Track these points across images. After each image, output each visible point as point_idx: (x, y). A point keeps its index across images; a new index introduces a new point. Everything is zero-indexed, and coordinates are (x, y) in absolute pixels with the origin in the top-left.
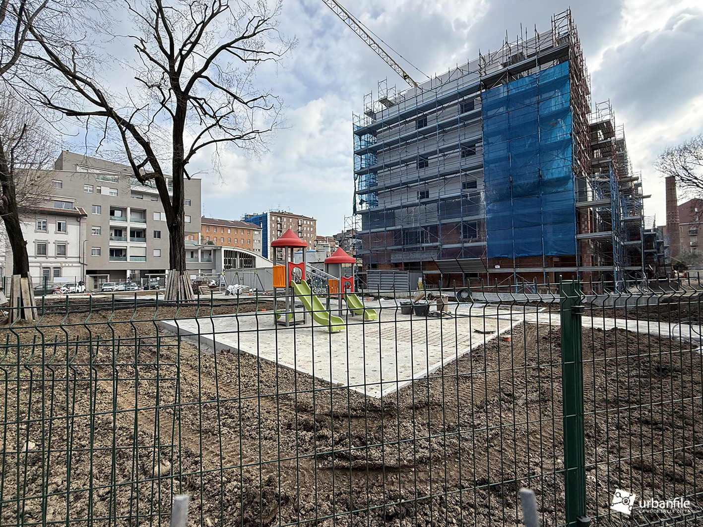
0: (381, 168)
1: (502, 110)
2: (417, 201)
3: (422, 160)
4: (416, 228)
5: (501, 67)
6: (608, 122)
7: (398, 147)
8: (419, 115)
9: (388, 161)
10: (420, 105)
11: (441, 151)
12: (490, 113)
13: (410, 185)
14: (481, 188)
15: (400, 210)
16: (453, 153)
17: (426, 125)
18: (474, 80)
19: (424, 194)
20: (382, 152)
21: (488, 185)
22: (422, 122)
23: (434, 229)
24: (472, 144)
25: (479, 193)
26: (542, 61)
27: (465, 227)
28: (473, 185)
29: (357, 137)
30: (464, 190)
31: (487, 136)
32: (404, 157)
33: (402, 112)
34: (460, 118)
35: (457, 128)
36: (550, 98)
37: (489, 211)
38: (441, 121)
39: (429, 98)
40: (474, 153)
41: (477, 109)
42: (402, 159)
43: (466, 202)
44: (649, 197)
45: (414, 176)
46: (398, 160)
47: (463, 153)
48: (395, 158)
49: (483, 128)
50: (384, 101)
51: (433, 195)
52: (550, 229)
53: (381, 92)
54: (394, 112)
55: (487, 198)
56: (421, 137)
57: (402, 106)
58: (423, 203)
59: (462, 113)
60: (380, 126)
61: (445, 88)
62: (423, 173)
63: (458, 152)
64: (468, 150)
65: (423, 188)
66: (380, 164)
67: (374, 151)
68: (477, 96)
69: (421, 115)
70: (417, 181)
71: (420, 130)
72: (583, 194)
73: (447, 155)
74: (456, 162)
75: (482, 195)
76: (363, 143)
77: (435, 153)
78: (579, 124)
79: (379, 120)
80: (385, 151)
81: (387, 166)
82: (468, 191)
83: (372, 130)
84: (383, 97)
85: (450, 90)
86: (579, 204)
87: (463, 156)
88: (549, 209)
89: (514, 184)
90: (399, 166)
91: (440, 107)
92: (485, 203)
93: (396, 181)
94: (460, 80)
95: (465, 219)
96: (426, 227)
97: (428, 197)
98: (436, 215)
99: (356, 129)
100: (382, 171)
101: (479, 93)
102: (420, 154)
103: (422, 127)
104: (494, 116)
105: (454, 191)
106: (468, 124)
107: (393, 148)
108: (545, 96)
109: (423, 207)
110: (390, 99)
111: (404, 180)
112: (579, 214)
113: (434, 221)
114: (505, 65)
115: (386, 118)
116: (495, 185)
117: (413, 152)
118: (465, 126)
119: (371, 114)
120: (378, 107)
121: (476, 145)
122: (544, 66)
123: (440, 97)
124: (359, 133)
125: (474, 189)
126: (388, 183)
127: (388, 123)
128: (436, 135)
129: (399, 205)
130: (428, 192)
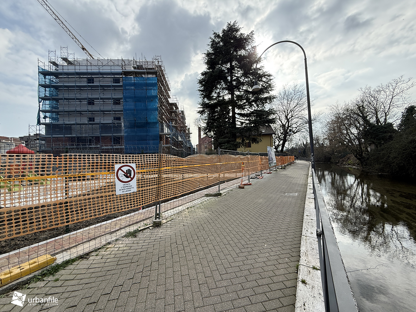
0: (61, 99)
1: (133, 88)
2: (87, 122)
3: (90, 101)
4: (86, 137)
5: (133, 69)
6: (176, 104)
7: (74, 90)
8: (88, 76)
9: (66, 96)
10: (89, 71)
11: (101, 99)
12: (127, 87)
13: (82, 113)
14: (122, 120)
15: (75, 126)
16: (108, 101)
17: (93, 83)
18: (119, 70)
19: (91, 119)
20: (62, 90)
21: (125, 120)
22: (90, 80)
23: (97, 139)
24: (118, 100)
25: (121, 123)
26: (148, 73)
27: (114, 138)
28: (119, 119)
29: (42, 76)
30: (114, 121)
31: (125, 98)
32: (78, 96)
33: (77, 71)
34: (112, 85)
35: (110, 89)
36: (151, 89)
37: (126, 132)
38: (102, 83)
39: (95, 70)
40: (120, 104)
41: (121, 84)
42: (77, 97)
43: (114, 127)
45: (85, 108)
46: (74, 97)
47: (114, 102)
48: (72, 96)
49: (123, 93)
50: (65, 59)
51: (97, 120)
52: (151, 142)
53: (63, 53)
54: (71, 69)
56: (90, 88)
57: (77, 67)
58: (91, 124)
59: (114, 83)
60: (61, 74)
61: (104, 68)
62: (90, 108)
63: (111, 101)
64: (117, 102)
65: (91, 116)
66: (60, 96)
67: (56, 88)
68: (121, 77)
69: (90, 76)
70: (86, 111)
71: (89, 84)
72: (162, 130)
73: (105, 101)
74: (110, 106)
75: (123, 124)
76: (47, 81)
77: (98, 99)
79: (60, 71)
80: (64, 90)
81: (65, 99)
82: (116, 122)
83: (56, 74)
84: (64, 57)
85: (107, 70)
87: (114, 104)
88: (150, 134)
89: (137, 122)
90: (75, 101)
91: (101, 76)
92: (124, 128)
93: (73, 109)
94: (113, 68)
95: (114, 135)
96: (93, 137)
97: (94, 121)
98: (99, 131)
99: (41, 70)
100: (62, 101)
102: (89, 97)
103: (91, 83)
104: (128, 89)
105: (108, 120)
106: (116, 89)
107: (70, 90)
108: (149, 88)
109: (90, 126)
111: (78, 109)
113: (98, 134)
114: (135, 68)
115: (65, 71)
116: (128, 121)
117: (84, 95)
119: (54, 64)
120: (60, 62)
121: (121, 100)
123: (101, 71)
124: (44, 73)
125: (120, 121)
126: (66, 109)
127: (67, 74)
128: (98, 89)
129: (75, 123)
130: (94, 119)
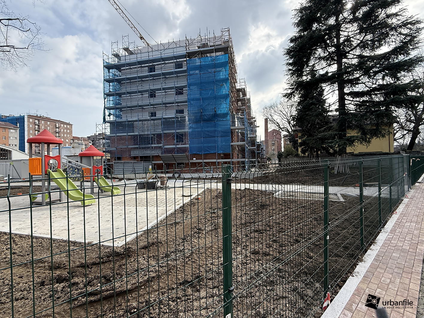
0: (124, 93)
1: (197, 72)
2: (149, 118)
3: (152, 92)
4: (148, 135)
5: (197, 48)
6: (244, 89)
7: (136, 82)
8: (150, 64)
9: (129, 90)
10: (151, 58)
11: (164, 89)
12: (191, 72)
13: (144, 107)
14: (186, 114)
15: (137, 123)
16: (171, 91)
17: (154, 71)
18: (182, 51)
19: (153, 114)
20: (125, 83)
21: (190, 113)
22: (152, 69)
23: (159, 136)
24: (181, 88)
25: (185, 117)
26: (217, 50)
27: (177, 136)
28: (182, 112)
29: (106, 70)
30: (177, 114)
31: (189, 85)
32: (140, 88)
33: (139, 60)
34: (175, 72)
35: (173, 77)
36: (220, 71)
37: (190, 128)
38: (164, 71)
39: (156, 55)
40: (183, 94)
41: (184, 68)
42: (139, 90)
43: (178, 121)
44: (259, 127)
45: (147, 102)
46: (136, 90)
47: (176, 92)
48: (134, 89)
49: (187, 80)
50: (126, 49)
51: (159, 115)
52: (219, 139)
53: (124, 43)
54: (133, 59)
55: (189, 120)
56: (151, 78)
57: (139, 56)
58: (152, 120)
59: (176, 69)
60: (123, 65)
61: (166, 51)
62: (153, 101)
63: (173, 92)
64: (179, 91)
65: (152, 110)
66: (123, 91)
67: (119, 81)
68: (185, 61)
69: (151, 64)
70: (148, 105)
71: (150, 73)
72: (234, 122)
73: (167, 92)
74: (172, 97)
75: (187, 118)
76: (111, 74)
77: (160, 89)
78: (232, 87)
79: (123, 62)
80: (127, 83)
81: (128, 93)
82: (179, 115)
83: (118, 67)
84: (126, 47)
85: (168, 53)
86: (232, 128)
87: (176, 94)
88: (219, 129)
89: (203, 114)
90: (137, 94)
91: (163, 62)
92: (188, 123)
93: (135, 103)
94: (175, 50)
95: (178, 131)
96: (154, 135)
97: (155, 116)
98: (160, 127)
99: (105, 64)
100: (125, 95)
101: (185, 59)
102: (151, 88)
103: (152, 72)
104: (193, 74)
105: (171, 114)
106: (179, 76)
107: (133, 82)
108: (218, 69)
109: (152, 122)
110: (131, 50)
111: (140, 103)
112: (232, 132)
113: (159, 131)
114: (199, 47)
115: (128, 61)
116: (193, 113)
117: (146, 86)
118: (177, 76)
119: (117, 56)
120: (122, 53)
121: (184, 89)
122: (218, 54)
123: (163, 56)
124: (108, 67)
125: (182, 114)
126: (129, 104)
127: (129, 64)
128: (160, 78)
129: (137, 119)
130: (155, 113)
